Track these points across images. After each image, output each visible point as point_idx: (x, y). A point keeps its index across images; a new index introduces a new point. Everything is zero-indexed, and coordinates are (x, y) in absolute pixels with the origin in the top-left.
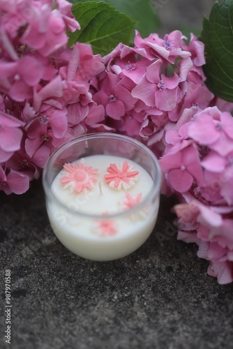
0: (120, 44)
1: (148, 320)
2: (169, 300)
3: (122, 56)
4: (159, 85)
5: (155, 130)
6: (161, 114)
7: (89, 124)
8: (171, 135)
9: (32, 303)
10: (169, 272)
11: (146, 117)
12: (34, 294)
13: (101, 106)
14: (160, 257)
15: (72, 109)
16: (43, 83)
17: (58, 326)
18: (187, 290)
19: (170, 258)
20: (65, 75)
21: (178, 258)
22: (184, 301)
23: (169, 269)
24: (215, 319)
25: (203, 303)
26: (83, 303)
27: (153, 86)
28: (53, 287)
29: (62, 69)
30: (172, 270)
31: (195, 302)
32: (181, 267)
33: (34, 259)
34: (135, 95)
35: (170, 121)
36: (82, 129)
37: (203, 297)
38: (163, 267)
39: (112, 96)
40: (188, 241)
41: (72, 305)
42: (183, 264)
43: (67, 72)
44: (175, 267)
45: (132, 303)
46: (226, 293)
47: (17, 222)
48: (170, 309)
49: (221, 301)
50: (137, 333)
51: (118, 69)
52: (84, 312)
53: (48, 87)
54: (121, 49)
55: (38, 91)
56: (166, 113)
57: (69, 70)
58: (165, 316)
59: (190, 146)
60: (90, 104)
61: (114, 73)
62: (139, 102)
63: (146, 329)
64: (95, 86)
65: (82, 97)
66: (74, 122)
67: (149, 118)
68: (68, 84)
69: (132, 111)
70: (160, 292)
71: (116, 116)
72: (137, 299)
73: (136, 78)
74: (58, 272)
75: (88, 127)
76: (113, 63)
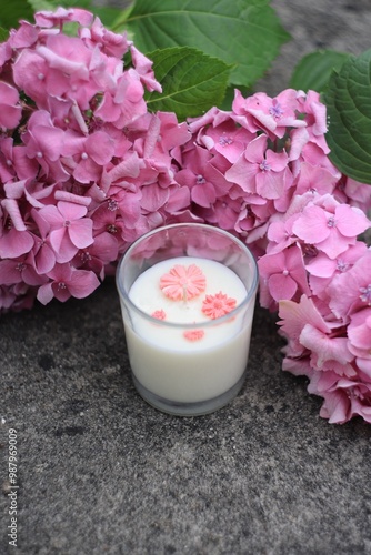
0: (214, 109)
1: (237, 465)
2: (265, 445)
3: (215, 124)
4: (262, 167)
5: (257, 223)
6: (264, 202)
7: (168, 211)
8: (275, 230)
9: (91, 442)
10: (268, 412)
11: (245, 205)
12: (93, 432)
13: (186, 188)
14: (259, 393)
15: (148, 192)
16: (115, 161)
17: (125, 467)
18: (290, 434)
19: (272, 396)
20: (141, 150)
21: (283, 396)
22: (285, 446)
23: (269, 409)
24: (321, 468)
25: (308, 449)
26: (155, 443)
27: (255, 167)
28: (117, 425)
29: (138, 142)
30: (273, 410)
31: (299, 448)
32: (285, 407)
33: (91, 391)
34: (230, 177)
35: (275, 211)
36: (159, 217)
37: (310, 443)
38: (262, 406)
39: (200, 177)
40: (297, 373)
41: (141, 446)
42: (289, 403)
43: (143, 145)
44: (278, 406)
45: (218, 446)
46: (341, 439)
47: (67, 345)
48: (265, 454)
49: (333, 448)
50: (222, 479)
51: (209, 141)
52: (157, 453)
53: (122, 166)
54: (215, 114)
55: (108, 170)
56: (271, 202)
57: (147, 143)
58: (258, 462)
59: (294, 245)
60: (172, 186)
61: (205, 147)
62: (235, 187)
63: (233, 475)
64: (178, 160)
65: (162, 177)
66: (150, 209)
67: (249, 207)
68: (146, 162)
69: (227, 196)
70: (255, 435)
71: (204, 204)
72: (224, 442)
73: (232, 155)
74: (123, 407)
75: (167, 214)
76: (204, 133)
